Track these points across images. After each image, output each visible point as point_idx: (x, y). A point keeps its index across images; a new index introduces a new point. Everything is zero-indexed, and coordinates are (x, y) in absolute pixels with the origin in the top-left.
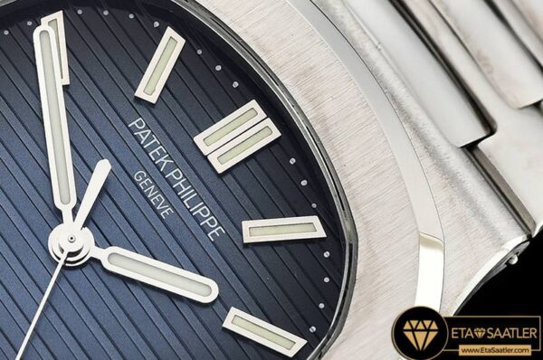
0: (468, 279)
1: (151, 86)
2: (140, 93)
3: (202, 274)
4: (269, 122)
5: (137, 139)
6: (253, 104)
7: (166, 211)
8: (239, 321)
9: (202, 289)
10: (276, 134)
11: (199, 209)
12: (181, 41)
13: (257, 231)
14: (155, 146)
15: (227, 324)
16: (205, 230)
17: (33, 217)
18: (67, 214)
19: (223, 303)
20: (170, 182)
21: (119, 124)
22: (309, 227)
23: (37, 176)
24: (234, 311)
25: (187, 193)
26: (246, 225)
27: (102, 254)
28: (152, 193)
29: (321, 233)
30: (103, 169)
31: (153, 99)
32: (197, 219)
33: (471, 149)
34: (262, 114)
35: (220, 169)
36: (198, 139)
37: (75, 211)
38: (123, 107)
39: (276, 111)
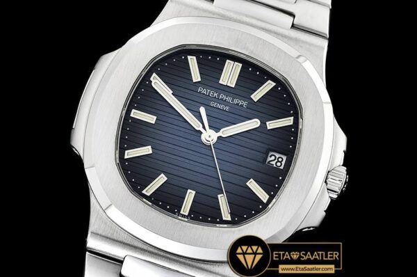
0: (322, 66)
1: (196, 76)
2: (194, 81)
3: (251, 119)
4: (236, 63)
5: (203, 94)
6: (228, 61)
7: (227, 108)
8: (271, 125)
9: (254, 123)
10: (241, 65)
11: (236, 101)
12: (195, 58)
13: (256, 96)
14: (210, 92)
15: (269, 128)
16: (242, 106)
17: (192, 137)
18: (202, 130)
19: (263, 123)
20: (222, 99)
21: (195, 93)
22: (269, 85)
23: (185, 125)
24: (267, 123)
25: (229, 99)
26: (252, 96)
27: (220, 134)
28: (219, 106)
29: (274, 84)
30: (202, 110)
31: (199, 80)
32: (237, 104)
33: (293, 26)
34: (232, 62)
35: (233, 86)
36: (221, 82)
37: (204, 127)
38: (193, 88)
39: (235, 59)
